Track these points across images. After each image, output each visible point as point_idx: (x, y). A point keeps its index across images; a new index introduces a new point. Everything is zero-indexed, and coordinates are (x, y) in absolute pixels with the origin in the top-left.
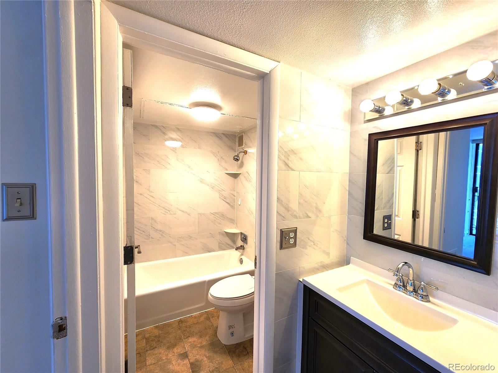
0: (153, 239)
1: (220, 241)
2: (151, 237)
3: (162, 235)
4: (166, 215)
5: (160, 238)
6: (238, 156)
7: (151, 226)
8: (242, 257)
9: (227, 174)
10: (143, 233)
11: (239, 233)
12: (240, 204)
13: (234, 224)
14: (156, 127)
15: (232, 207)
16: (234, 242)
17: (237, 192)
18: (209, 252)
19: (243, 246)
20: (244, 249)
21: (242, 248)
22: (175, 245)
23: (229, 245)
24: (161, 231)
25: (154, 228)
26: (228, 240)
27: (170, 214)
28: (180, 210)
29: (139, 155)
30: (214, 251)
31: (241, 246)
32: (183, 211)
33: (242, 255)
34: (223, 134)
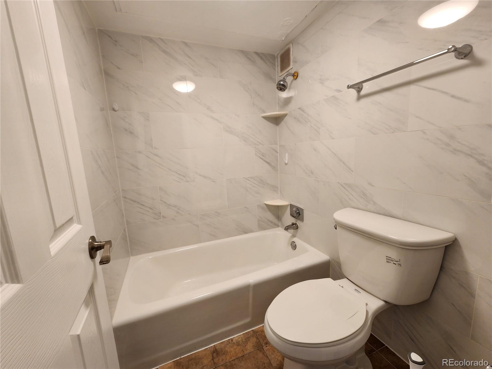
0: (165, 218)
1: (260, 217)
2: (163, 216)
3: (178, 213)
4: (180, 183)
5: (175, 216)
6: (284, 80)
7: (161, 200)
8: (295, 239)
9: (265, 118)
10: (151, 211)
11: (287, 205)
12: (287, 162)
13: (278, 193)
14: (151, 40)
15: (274, 168)
16: (279, 218)
17: (280, 146)
18: (246, 233)
19: (296, 224)
20: (297, 228)
21: (294, 226)
22: (197, 226)
23: (272, 222)
24: (175, 206)
25: (165, 203)
26: (270, 216)
27: (187, 182)
28: (200, 175)
29: (129, 89)
30: (251, 231)
31: (293, 224)
32: (205, 177)
33: (294, 236)
34: (256, 53)
